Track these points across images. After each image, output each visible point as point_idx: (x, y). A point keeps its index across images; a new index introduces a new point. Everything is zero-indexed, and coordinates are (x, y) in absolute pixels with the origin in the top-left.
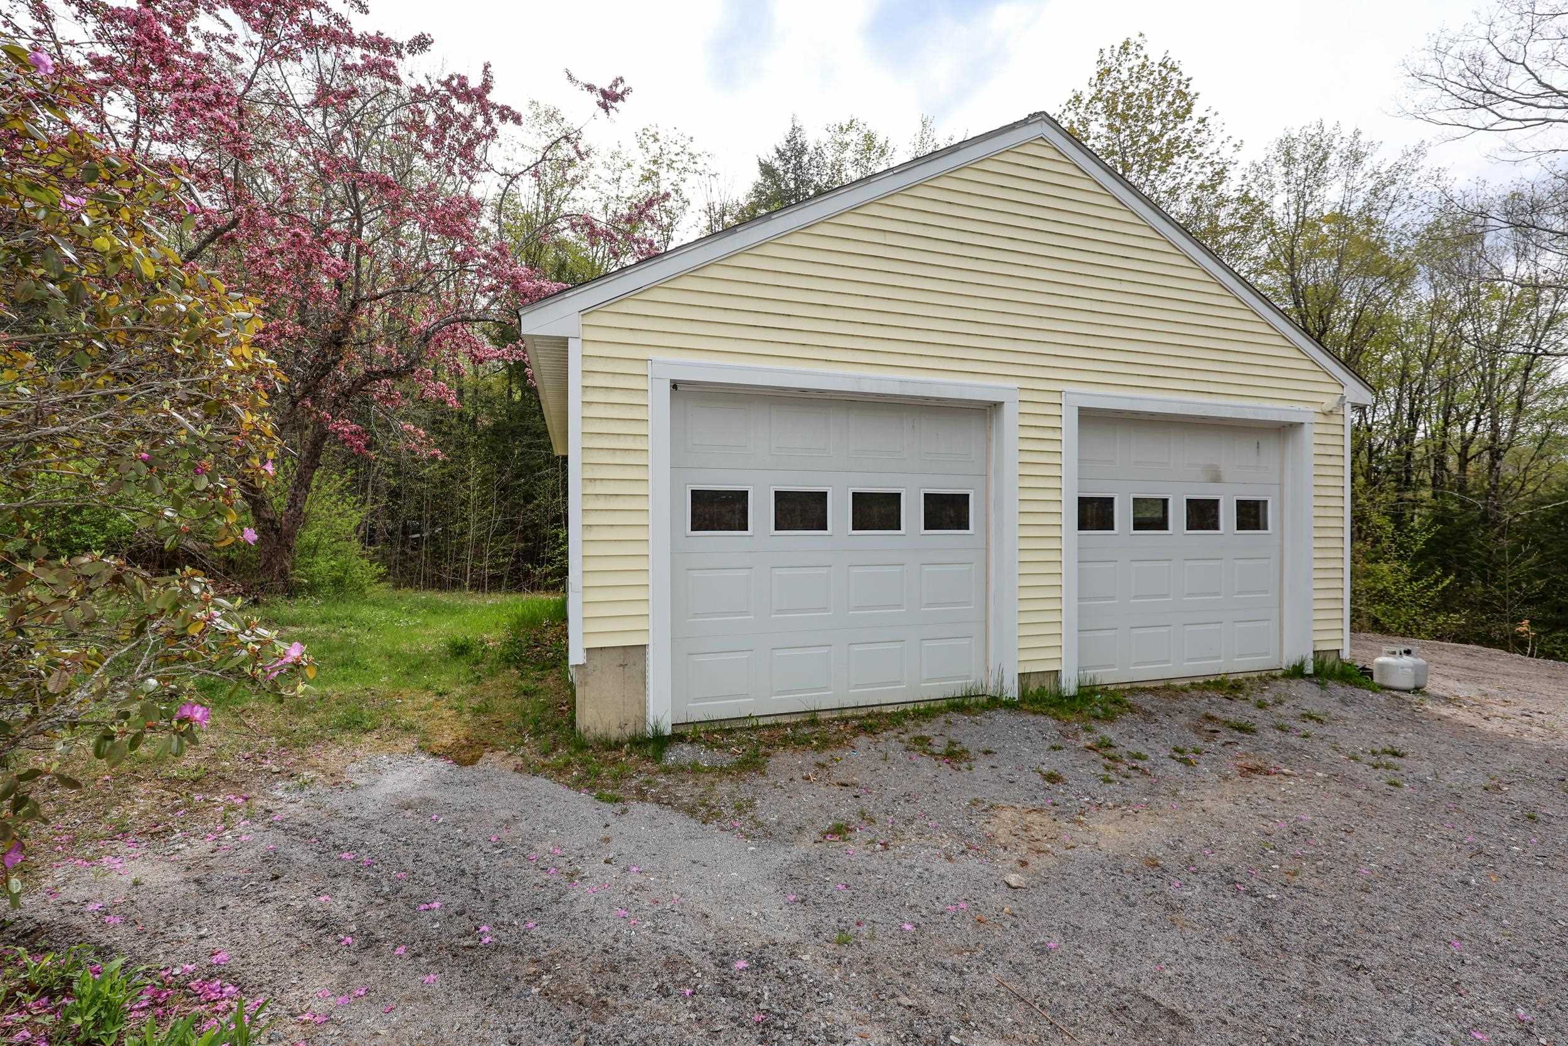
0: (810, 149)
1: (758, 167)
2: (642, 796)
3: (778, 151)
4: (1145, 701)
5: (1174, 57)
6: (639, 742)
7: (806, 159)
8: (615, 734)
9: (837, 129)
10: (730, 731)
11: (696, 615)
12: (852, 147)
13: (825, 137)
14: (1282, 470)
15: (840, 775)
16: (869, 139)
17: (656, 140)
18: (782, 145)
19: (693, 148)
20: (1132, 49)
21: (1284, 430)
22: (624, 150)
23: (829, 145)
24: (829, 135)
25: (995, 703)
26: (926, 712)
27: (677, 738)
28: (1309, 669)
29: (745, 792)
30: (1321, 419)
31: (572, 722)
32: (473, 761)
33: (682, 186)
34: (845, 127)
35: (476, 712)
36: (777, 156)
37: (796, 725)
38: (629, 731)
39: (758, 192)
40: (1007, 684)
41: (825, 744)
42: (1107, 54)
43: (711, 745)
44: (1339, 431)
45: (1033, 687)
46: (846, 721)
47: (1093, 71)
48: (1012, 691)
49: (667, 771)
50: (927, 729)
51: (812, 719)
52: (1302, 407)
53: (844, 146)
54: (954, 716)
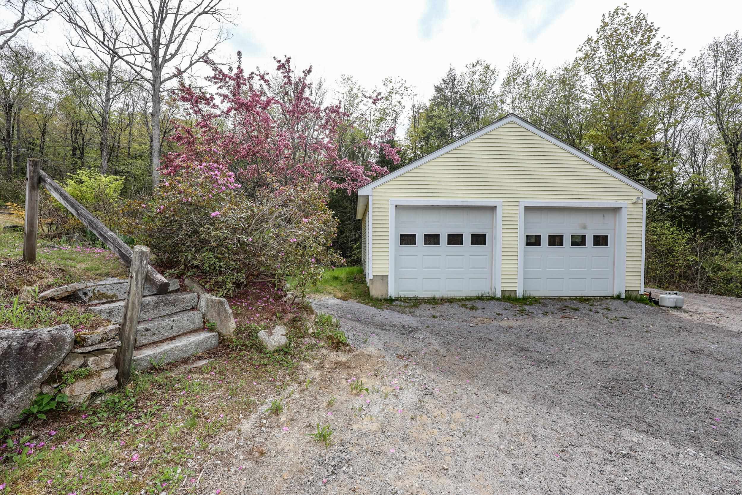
0: (458, 77)
1: (434, 89)
2: (387, 309)
3: (443, 80)
4: (546, 302)
5: (644, 12)
6: (386, 300)
7: (456, 82)
8: (380, 297)
9: (471, 66)
10: (410, 299)
11: (402, 268)
12: (478, 73)
13: (465, 70)
14: (615, 225)
15: (438, 309)
16: (487, 67)
17: (391, 82)
18: (445, 77)
19: (406, 85)
20: (620, 12)
21: (616, 210)
22: (377, 89)
23: (467, 74)
24: (467, 69)
25: (492, 298)
26: (470, 299)
27: (396, 299)
28: (623, 296)
29: (412, 310)
30: (632, 205)
31: (369, 294)
32: (347, 300)
33: (402, 100)
34: (475, 64)
35: (345, 291)
36: (442, 82)
37: (429, 299)
38: (383, 297)
39: (434, 99)
40: (497, 293)
41: (436, 303)
42: (607, 16)
43: (404, 302)
44: (640, 209)
45: (507, 295)
46: (444, 300)
47: (599, 24)
48: (499, 295)
49: (393, 305)
50: (468, 303)
51: (434, 298)
52: (622, 201)
53: (474, 73)
54: (478, 301)
